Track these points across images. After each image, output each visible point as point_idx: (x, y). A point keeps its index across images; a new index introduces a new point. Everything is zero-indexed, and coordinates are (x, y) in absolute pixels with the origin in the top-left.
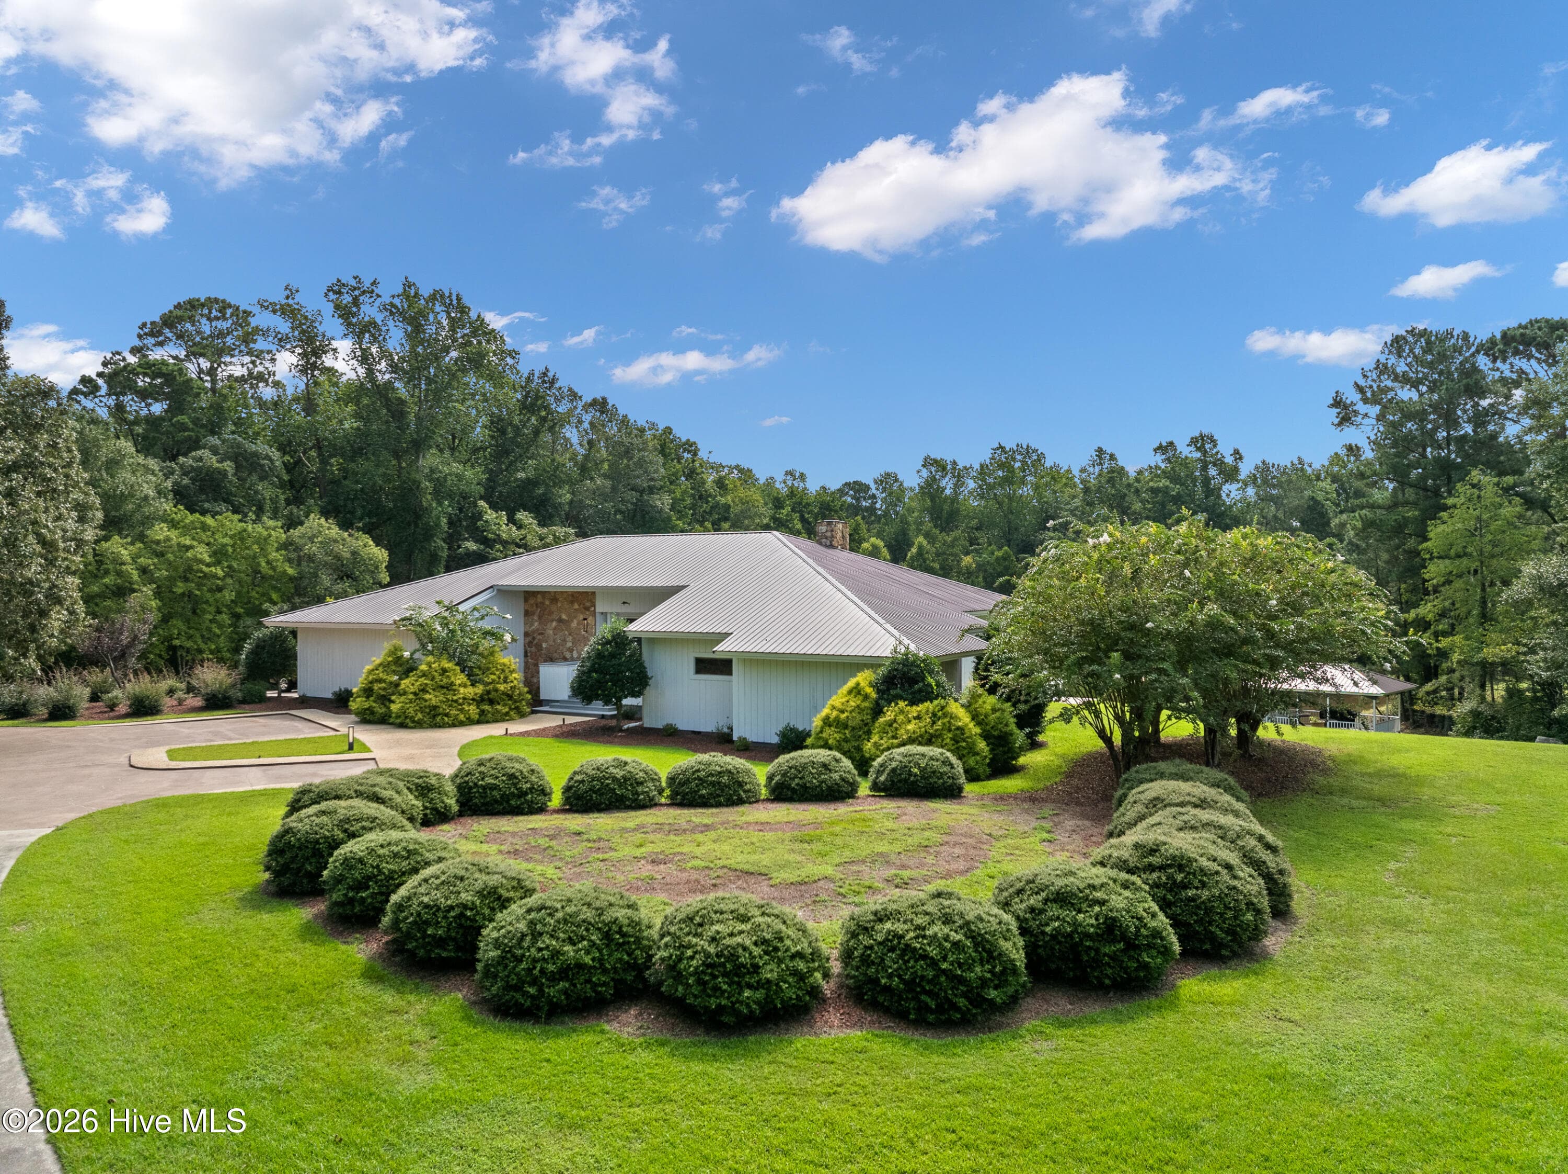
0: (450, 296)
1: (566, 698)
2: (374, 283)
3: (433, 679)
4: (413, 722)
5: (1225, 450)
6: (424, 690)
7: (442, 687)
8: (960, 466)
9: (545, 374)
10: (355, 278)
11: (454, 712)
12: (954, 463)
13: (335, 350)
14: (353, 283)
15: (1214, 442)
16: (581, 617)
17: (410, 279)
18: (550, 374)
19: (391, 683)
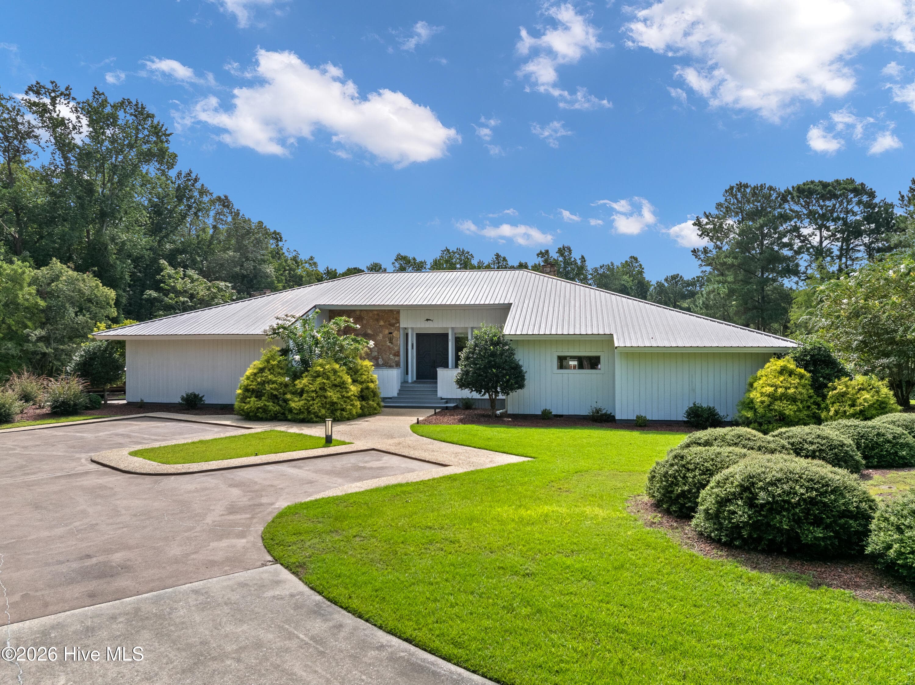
0: (136, 105)
1: (395, 395)
2: (67, 89)
3: (328, 378)
4: (317, 417)
5: (576, 256)
6: (323, 389)
7: (336, 386)
8: (418, 260)
9: (189, 174)
10: (52, 83)
11: (349, 407)
12: (414, 259)
13: (36, 137)
14: (50, 87)
15: (570, 251)
16: (387, 332)
17: (98, 90)
18: (193, 176)
19: (281, 384)
